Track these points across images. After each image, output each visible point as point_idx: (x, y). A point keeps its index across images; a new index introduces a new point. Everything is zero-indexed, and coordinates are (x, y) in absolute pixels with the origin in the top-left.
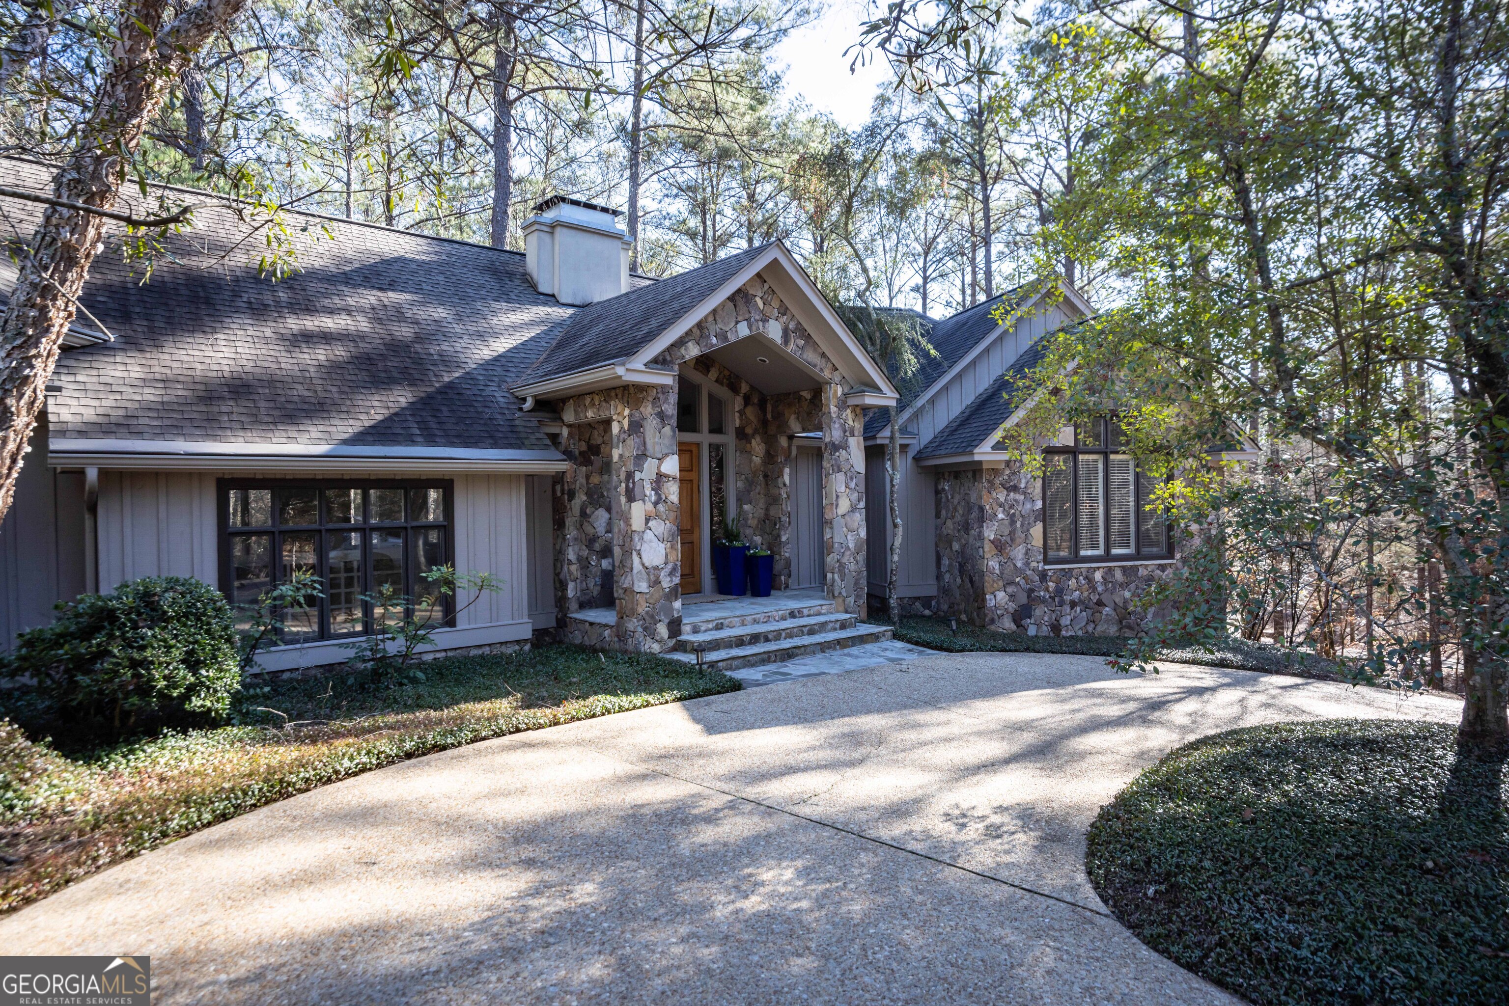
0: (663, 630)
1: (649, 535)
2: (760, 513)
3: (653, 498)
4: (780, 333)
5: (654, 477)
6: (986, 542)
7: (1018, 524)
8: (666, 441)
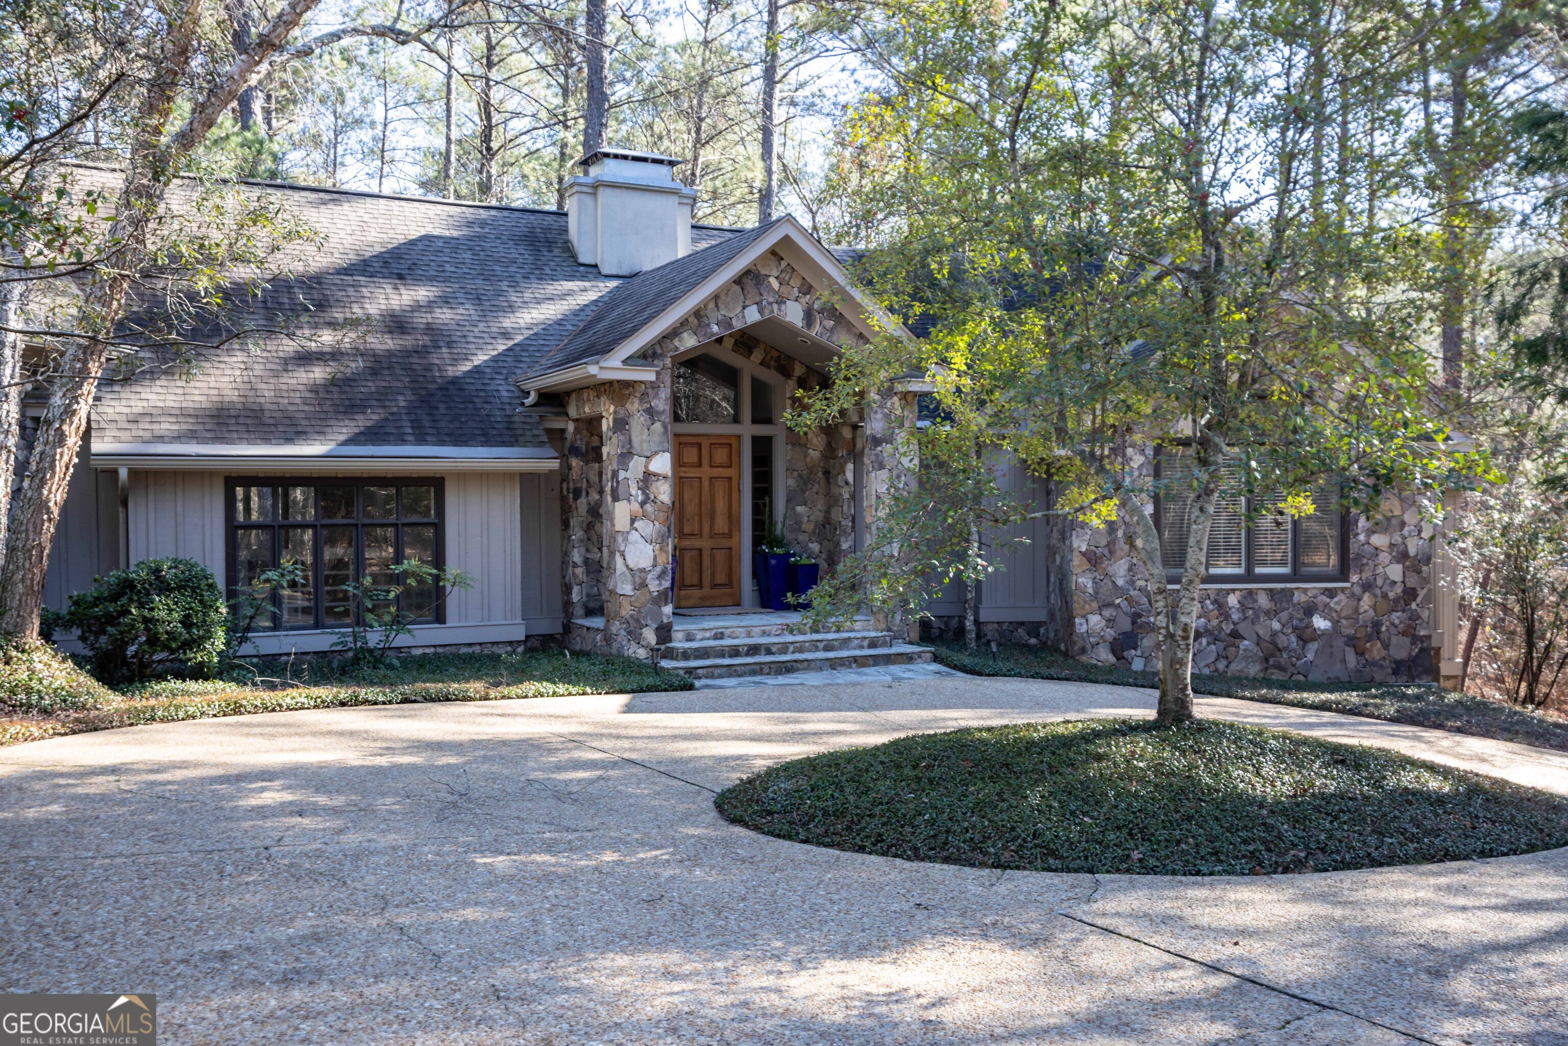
0: (650, 636)
1: (634, 536)
2: (818, 516)
3: (640, 498)
4: (801, 315)
5: (641, 476)
6: (1076, 553)
7: (1120, 533)
8: (656, 438)
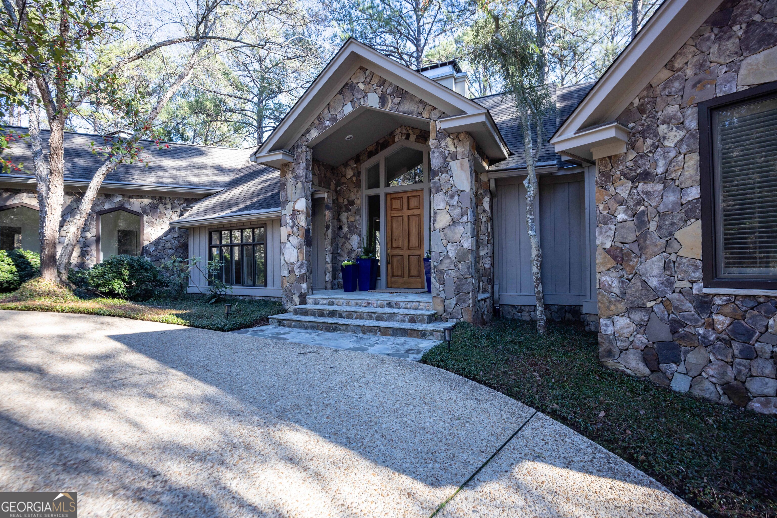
0: (296, 299)
1: (289, 245)
3: (291, 224)
4: (378, 99)
5: (291, 212)
6: (599, 250)
7: (652, 226)
8: (299, 191)
